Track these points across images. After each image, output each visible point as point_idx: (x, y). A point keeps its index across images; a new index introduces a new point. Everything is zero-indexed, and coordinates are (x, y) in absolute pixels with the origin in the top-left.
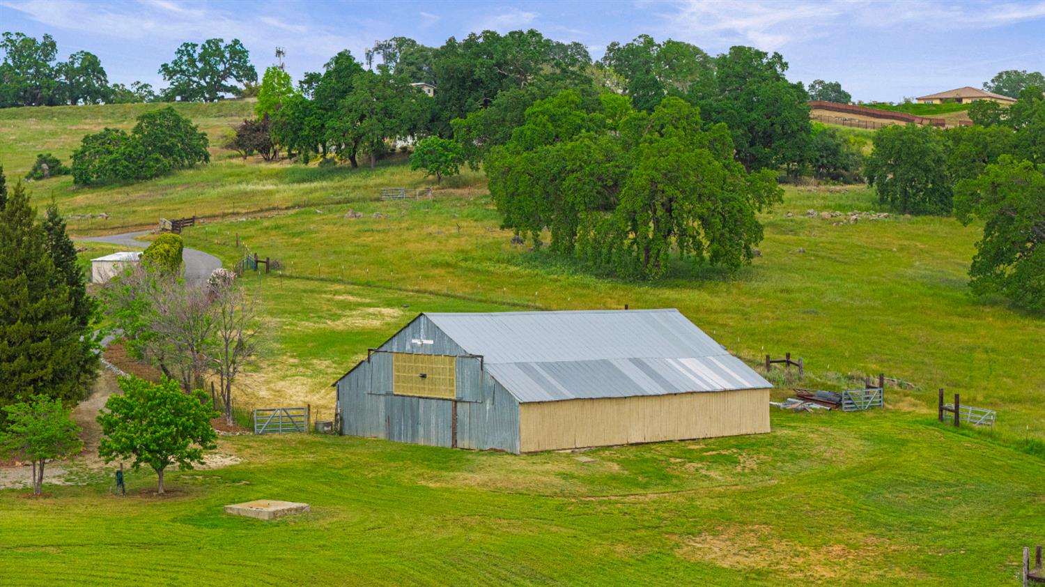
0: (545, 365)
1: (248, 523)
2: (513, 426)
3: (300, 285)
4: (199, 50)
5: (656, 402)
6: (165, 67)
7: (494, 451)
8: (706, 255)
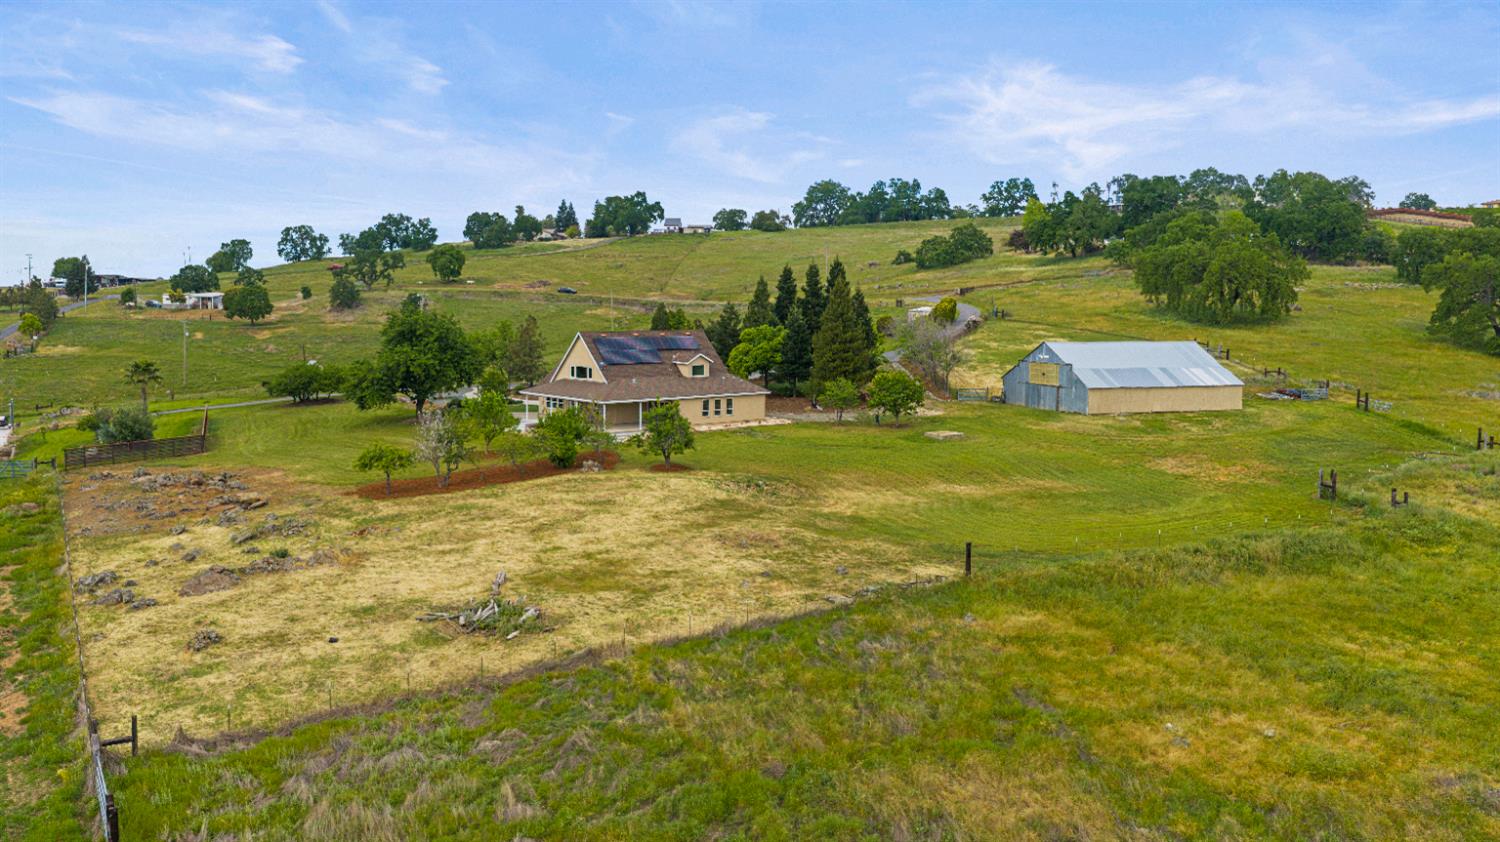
0: (1108, 371)
1: (932, 440)
2: (1084, 400)
3: (1018, 325)
4: (1005, 185)
5: (1171, 392)
6: (984, 195)
7: (1075, 413)
8: (1257, 310)
